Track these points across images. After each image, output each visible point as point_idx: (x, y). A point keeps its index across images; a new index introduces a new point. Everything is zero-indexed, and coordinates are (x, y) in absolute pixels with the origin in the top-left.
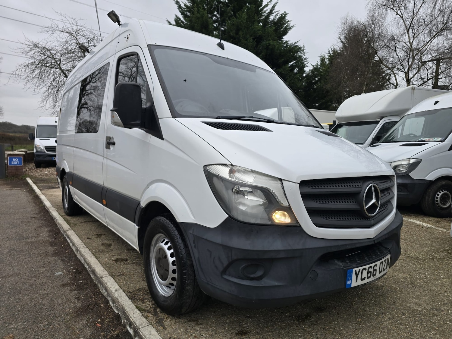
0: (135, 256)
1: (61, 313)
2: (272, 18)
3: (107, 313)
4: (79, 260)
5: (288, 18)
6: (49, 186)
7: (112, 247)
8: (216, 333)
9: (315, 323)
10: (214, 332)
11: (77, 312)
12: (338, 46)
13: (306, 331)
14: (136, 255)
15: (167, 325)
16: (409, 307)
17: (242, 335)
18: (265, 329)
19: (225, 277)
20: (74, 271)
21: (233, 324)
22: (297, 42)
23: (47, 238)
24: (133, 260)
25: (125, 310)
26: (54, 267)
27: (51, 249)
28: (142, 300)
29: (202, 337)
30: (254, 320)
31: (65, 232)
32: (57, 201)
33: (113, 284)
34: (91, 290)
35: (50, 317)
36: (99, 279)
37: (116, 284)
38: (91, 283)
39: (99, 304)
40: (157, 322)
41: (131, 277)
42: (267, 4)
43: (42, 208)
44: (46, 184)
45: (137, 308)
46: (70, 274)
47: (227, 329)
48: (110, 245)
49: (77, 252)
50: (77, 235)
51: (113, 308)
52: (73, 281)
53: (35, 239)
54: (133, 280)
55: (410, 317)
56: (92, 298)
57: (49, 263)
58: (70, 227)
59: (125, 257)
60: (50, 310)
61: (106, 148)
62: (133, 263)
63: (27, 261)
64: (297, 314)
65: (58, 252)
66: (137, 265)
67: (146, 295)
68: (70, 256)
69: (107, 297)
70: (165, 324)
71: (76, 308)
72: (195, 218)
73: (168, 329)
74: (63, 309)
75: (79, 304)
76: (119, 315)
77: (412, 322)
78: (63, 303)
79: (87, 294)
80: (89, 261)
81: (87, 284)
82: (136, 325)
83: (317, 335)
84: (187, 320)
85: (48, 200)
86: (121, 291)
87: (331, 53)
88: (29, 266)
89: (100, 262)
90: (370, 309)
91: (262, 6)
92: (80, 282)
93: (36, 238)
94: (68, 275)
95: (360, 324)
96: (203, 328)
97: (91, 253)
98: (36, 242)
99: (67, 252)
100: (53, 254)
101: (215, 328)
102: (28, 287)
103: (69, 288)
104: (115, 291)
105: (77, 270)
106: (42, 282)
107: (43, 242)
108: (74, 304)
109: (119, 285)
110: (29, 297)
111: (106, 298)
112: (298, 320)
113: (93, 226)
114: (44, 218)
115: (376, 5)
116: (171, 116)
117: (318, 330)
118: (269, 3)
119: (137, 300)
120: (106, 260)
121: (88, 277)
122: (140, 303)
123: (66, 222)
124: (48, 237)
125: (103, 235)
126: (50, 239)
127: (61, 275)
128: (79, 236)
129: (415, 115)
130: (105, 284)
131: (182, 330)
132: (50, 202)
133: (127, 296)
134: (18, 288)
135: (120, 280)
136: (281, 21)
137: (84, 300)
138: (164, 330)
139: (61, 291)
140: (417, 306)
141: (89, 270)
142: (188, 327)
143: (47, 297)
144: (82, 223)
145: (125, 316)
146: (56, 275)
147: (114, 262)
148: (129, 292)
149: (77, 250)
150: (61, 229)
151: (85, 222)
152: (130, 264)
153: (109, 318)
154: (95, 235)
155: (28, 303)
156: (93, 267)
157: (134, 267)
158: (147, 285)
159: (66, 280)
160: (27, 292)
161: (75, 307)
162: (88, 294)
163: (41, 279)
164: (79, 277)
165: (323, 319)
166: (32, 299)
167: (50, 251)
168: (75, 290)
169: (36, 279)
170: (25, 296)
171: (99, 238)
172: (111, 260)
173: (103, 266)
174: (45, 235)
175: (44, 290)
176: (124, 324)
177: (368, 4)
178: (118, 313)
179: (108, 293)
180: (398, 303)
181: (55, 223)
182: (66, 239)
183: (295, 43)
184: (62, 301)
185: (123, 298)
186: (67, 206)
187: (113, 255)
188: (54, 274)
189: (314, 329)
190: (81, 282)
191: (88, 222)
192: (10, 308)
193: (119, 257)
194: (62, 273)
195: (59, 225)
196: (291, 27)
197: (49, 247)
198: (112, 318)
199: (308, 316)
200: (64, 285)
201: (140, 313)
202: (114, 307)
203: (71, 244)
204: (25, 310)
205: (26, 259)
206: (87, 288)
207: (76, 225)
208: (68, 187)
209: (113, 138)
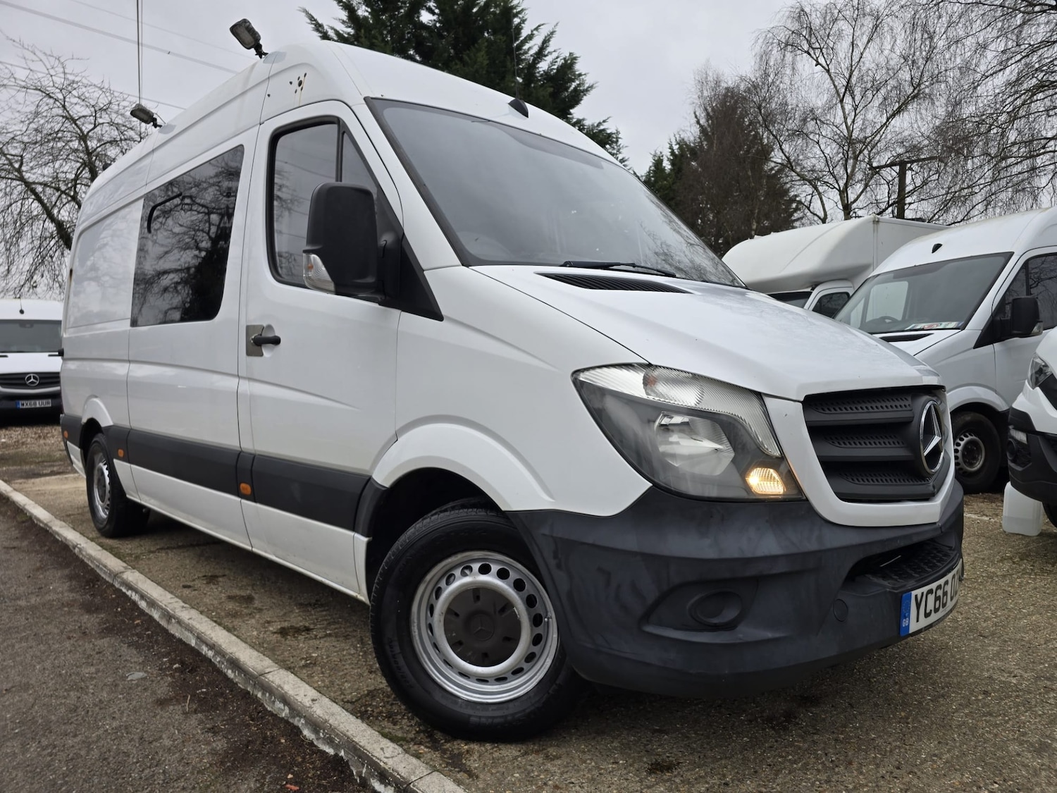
0: (326, 620)
1: (181, 768)
2: (543, 66)
3: (304, 758)
4: (180, 640)
5: (579, 67)
6: (26, 472)
7: (257, 602)
8: (600, 774)
9: (811, 730)
10: (595, 773)
11: (222, 763)
12: (691, 133)
13: (800, 748)
14: (326, 616)
15: (476, 768)
16: (990, 677)
17: (662, 772)
18: (709, 754)
19: (649, 629)
20: (176, 666)
21: (630, 750)
22: (604, 121)
23: (69, 596)
24: (326, 629)
25: (357, 744)
26: (116, 661)
27: (90, 621)
28: (389, 717)
29: (571, 785)
30: (674, 735)
31: (116, 575)
32: (62, 506)
33: (299, 687)
34: (238, 708)
35: (156, 783)
36: (257, 680)
37: (307, 686)
38: (231, 691)
39: (273, 737)
40: (448, 764)
41: (337, 668)
42: (530, 33)
43: (27, 524)
44: (15, 467)
45: (385, 735)
46: (167, 675)
47: (621, 762)
49: (169, 621)
50: (152, 581)
51: (315, 743)
52: (181, 691)
53: (38, 600)
54: (345, 674)
55: (1002, 699)
56: (248, 726)
57: (100, 653)
58: (125, 565)
59: (301, 624)
60: (149, 764)
61: (249, 353)
62: (327, 636)
63: (39, 654)
64: (764, 715)
65: (114, 626)
66: (341, 639)
67: (392, 704)
68: (150, 632)
69: (291, 721)
70: (469, 766)
71: (216, 754)
73: (481, 776)
74: (183, 758)
75: (220, 744)
76: (342, 757)
77: (1011, 709)
78: (178, 744)
79: (232, 719)
80: (211, 639)
81: (222, 694)
82: (398, 774)
83: (829, 755)
84: (520, 751)
85: (36, 503)
86: (326, 701)
87: (676, 147)
88: (48, 664)
89: (242, 640)
90: (913, 690)
91: (521, 39)
92: (203, 692)
93: (37, 596)
94: (162, 679)
95: (908, 723)
96: (565, 767)
97: (207, 619)
98: (44, 605)
99: (138, 625)
100: (103, 631)
101: (593, 764)
102: (67, 715)
103: (178, 707)
104: (310, 702)
105: (182, 663)
106: (100, 700)
107: (63, 604)
108: (208, 743)
109: (314, 688)
110: (79, 738)
111: (287, 722)
112: (773, 728)
113: (185, 557)
114: (41, 547)
115: (772, 43)
116: (459, 263)
117: (825, 743)
118: (535, 32)
119: (377, 719)
120: (255, 633)
121: (220, 679)
122: (385, 723)
123: (111, 553)
124: (71, 590)
125: (220, 576)
126: (78, 597)
127: (144, 679)
128: (158, 584)
129: (892, 275)
130: (277, 689)
131: (517, 775)
132: (45, 509)
133: (347, 710)
134: (40, 721)
135: (313, 677)
136: (565, 74)
137: (229, 732)
138: (474, 780)
139: (161, 717)
140: (1006, 675)
141: (218, 659)
142: (529, 767)
143: (127, 733)
144: (151, 552)
145: (359, 757)
146: (132, 680)
147: (279, 637)
148: (348, 702)
149: (169, 617)
150: (101, 569)
151: (162, 549)
152: (320, 638)
153: (313, 768)
154: (199, 577)
155: (83, 753)
156: (230, 651)
157: (334, 644)
158: (384, 681)
159: (163, 688)
160: (70, 728)
161: (213, 752)
162: (235, 716)
163: (93, 693)
164: (194, 681)
165: (824, 719)
166: (90, 744)
167: (89, 625)
168: (196, 712)
169: (79, 695)
170: (68, 738)
171: (214, 584)
172: (268, 633)
173: (253, 647)
174: (58, 587)
175: (114, 718)
176: (360, 777)
177: (756, 42)
178: (336, 755)
179: (292, 709)
180: (965, 672)
181: (77, 557)
182: (124, 593)
183: (599, 124)
184: (174, 741)
185: (338, 717)
186: (103, 514)
187: (268, 619)
188: (124, 678)
189: (814, 742)
190: (205, 690)
191: (168, 548)
192: (38, 770)
193: (286, 624)
194: (146, 675)
195: (92, 562)
196: (589, 87)
197: (82, 615)
198: (321, 768)
199: (789, 716)
200: (162, 703)
201: (396, 747)
202: (320, 741)
203: (143, 604)
204: (79, 771)
205: (31, 648)
206: (225, 704)
207: (137, 557)
208: (106, 466)
209: (270, 327)
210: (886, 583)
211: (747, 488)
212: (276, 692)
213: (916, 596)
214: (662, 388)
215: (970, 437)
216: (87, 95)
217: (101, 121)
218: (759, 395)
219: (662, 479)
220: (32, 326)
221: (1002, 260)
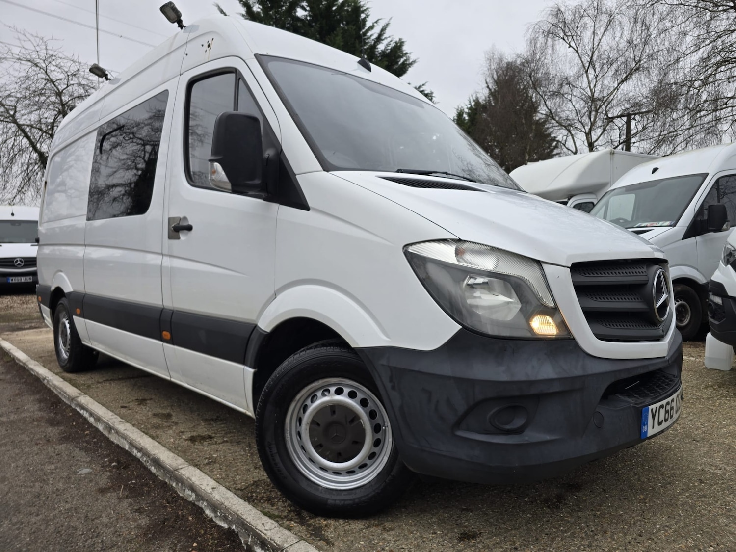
0: (224, 431)
1: (115, 539)
2: (381, 47)
3: (205, 531)
4: (118, 446)
5: (406, 48)
6: (12, 327)
7: (174, 418)
8: (423, 541)
9: (577, 509)
10: (420, 541)
11: (145, 535)
12: (483, 94)
13: (568, 522)
14: (223, 428)
15: (332, 538)
16: (703, 470)
17: (469, 539)
18: (503, 526)
19: (460, 433)
20: (114, 464)
21: (445, 523)
22: (423, 85)
23: (39, 414)
24: (224, 437)
25: (244, 520)
26: (70, 460)
27: (53, 432)
28: (269, 501)
29: (402, 550)
30: (477, 513)
31: (73, 399)
32: (36, 350)
33: (203, 479)
34: (158, 494)
35: (96, 549)
36: (172, 474)
37: (209, 478)
38: (154, 482)
39: (183, 516)
40: (311, 535)
41: (231, 465)
42: (372, 25)
43: (10, 363)
44: (5, 324)
45: (265, 514)
46: (107, 471)
47: (439, 532)
48: (169, 416)
49: (110, 432)
50: (99, 403)
51: (214, 520)
52: (117, 482)
53: (16, 417)
54: (237, 469)
55: (712, 485)
56: (165, 507)
57: (59, 454)
58: (79, 392)
59: (206, 433)
60: (91, 536)
61: (170, 237)
62: (224, 442)
63: (14, 455)
64: (542, 497)
65: (70, 436)
66: (234, 444)
67: (270, 491)
68: (95, 440)
69: (196, 503)
70: (327, 536)
71: (141, 528)
72: (389, 337)
73: (336, 543)
74: (116, 532)
75: (144, 521)
76: (233, 530)
77: (719, 492)
78: (113, 521)
79: (154, 502)
80: (140, 444)
81: (147, 484)
82: (275, 542)
83: (590, 526)
84: (364, 525)
85: (18, 348)
86: (222, 489)
87: (473, 103)
88: (20, 463)
89: (162, 445)
90: (648, 479)
91: (366, 28)
92: (132, 483)
93: (15, 414)
94: (103, 473)
95: (646, 503)
96: (398, 536)
97: (137, 430)
98: (20, 420)
99: (87, 434)
100: (62, 439)
101: (418, 534)
102: (32, 500)
103: (114, 494)
104: (211, 490)
105: (118, 462)
106: (57, 489)
107: (33, 420)
108: (135, 520)
109: (214, 480)
110: (40, 517)
111: (194, 504)
112: (549, 507)
113: (123, 386)
114: (20, 379)
115: (539, 32)
117: (586, 518)
118: (375, 24)
119: (260, 502)
120: (172, 440)
121: (146, 473)
122: (266, 505)
123: (70, 383)
124: (40, 410)
125: (148, 400)
126: (45, 415)
127: (90, 473)
128: (103, 405)
129: (624, 189)
130: (187, 480)
131: (362, 543)
132: (24, 352)
133: (238, 496)
134: (12, 504)
135: (213, 471)
136: (396, 52)
137: (151, 512)
138: (330, 546)
139: (102, 502)
140: (714, 468)
141: (145, 459)
142: (371, 537)
143: (76, 513)
144: (98, 382)
145: (246, 530)
146: (81, 474)
147: (189, 442)
148: (239, 489)
149: (110, 428)
150: (62, 395)
151: (107, 380)
152: (219, 443)
153: (212, 539)
154: (133, 401)
155: (42, 528)
156: (153, 453)
157: (229, 448)
158: (265, 474)
159: (104, 480)
160: (34, 510)
161: (139, 527)
162: (156, 501)
163: (52, 484)
164: (126, 475)
165: (585, 501)
166: (48, 521)
167: (52, 435)
168: (127, 497)
169: (42, 485)
170: (32, 516)
171: (143, 405)
172: (181, 440)
173: (170, 450)
174: (31, 407)
175: (67, 502)
176: (247, 545)
177: (528, 31)
178: (229, 528)
179: (197, 495)
180: (684, 466)
181: (46, 386)
182: (78, 412)
183: (420, 87)
184: (110, 519)
185: (231, 501)
186: (65, 355)
187: (182, 430)
188: (75, 473)
189: (579, 517)
190: (134, 481)
191: (111, 380)
192: (8, 541)
193: (195, 434)
194: (91, 470)
195: (56, 390)
196: (412, 62)
197: (47, 428)
198: (218, 538)
199: (560, 498)
200: (103, 491)
201: (274, 522)
202: (218, 518)
203: (91, 420)
204: (39, 541)
205: (8, 451)
206: (149, 492)
207: (89, 387)
208: (68, 321)
209: (185, 218)
210: (630, 400)
211: (531, 330)
212: (186, 483)
213: (652, 410)
214: (468, 257)
215: (680, 302)
216: (62, 64)
217: (72, 82)
218: (539, 263)
219: (469, 323)
220: (20, 225)
221: (701, 178)
